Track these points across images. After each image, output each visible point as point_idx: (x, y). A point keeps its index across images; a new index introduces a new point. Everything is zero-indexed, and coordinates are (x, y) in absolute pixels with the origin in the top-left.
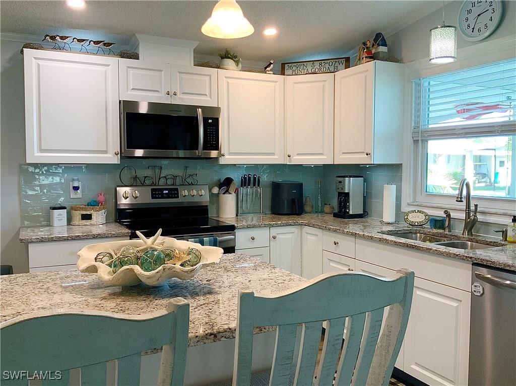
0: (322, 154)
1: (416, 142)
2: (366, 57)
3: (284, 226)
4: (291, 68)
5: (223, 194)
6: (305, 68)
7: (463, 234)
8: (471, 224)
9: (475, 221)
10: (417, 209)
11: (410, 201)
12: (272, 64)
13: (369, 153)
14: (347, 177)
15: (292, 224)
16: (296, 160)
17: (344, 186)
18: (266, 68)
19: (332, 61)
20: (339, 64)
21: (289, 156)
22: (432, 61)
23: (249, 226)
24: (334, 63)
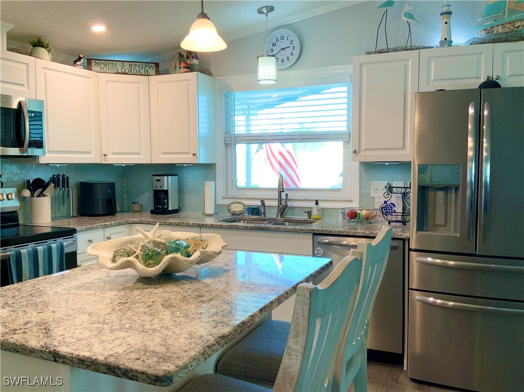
0: (139, 154)
1: (226, 145)
2: (185, 67)
3: (117, 225)
4: (99, 65)
5: (37, 197)
6: (114, 67)
7: (277, 217)
8: (283, 209)
9: (286, 206)
10: (236, 201)
11: (224, 195)
12: (82, 58)
13: (195, 153)
14: (165, 175)
15: (124, 223)
16: (113, 159)
17: (163, 184)
18: (75, 62)
19: (143, 64)
20: (150, 68)
21: (105, 155)
22: (260, 82)
23: (87, 228)
24: (144, 66)
